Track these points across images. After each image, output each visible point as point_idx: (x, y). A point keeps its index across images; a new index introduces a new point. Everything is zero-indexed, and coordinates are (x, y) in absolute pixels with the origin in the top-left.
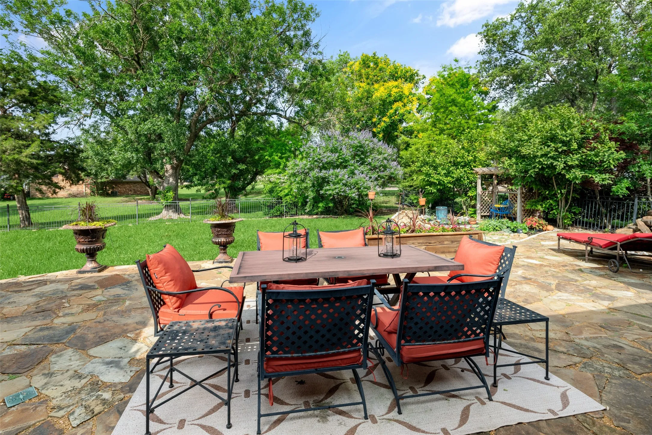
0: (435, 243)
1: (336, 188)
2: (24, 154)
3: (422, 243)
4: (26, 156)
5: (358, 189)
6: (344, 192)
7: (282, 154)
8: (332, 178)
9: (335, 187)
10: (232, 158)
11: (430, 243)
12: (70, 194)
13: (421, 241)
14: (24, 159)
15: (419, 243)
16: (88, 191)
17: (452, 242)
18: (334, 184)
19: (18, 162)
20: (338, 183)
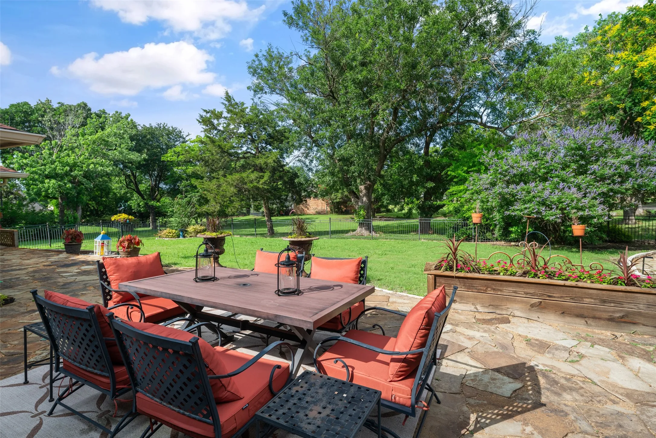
0: (561, 297)
1: (526, 208)
2: (261, 182)
3: (532, 294)
4: (262, 184)
5: (562, 209)
6: (538, 213)
7: (470, 167)
8: (522, 195)
9: (526, 206)
10: (418, 176)
11: (550, 296)
12: (317, 212)
13: (532, 291)
14: (261, 186)
15: (527, 293)
16: (329, 209)
17: (604, 302)
18: (525, 202)
19: (258, 188)
20: (530, 201)
